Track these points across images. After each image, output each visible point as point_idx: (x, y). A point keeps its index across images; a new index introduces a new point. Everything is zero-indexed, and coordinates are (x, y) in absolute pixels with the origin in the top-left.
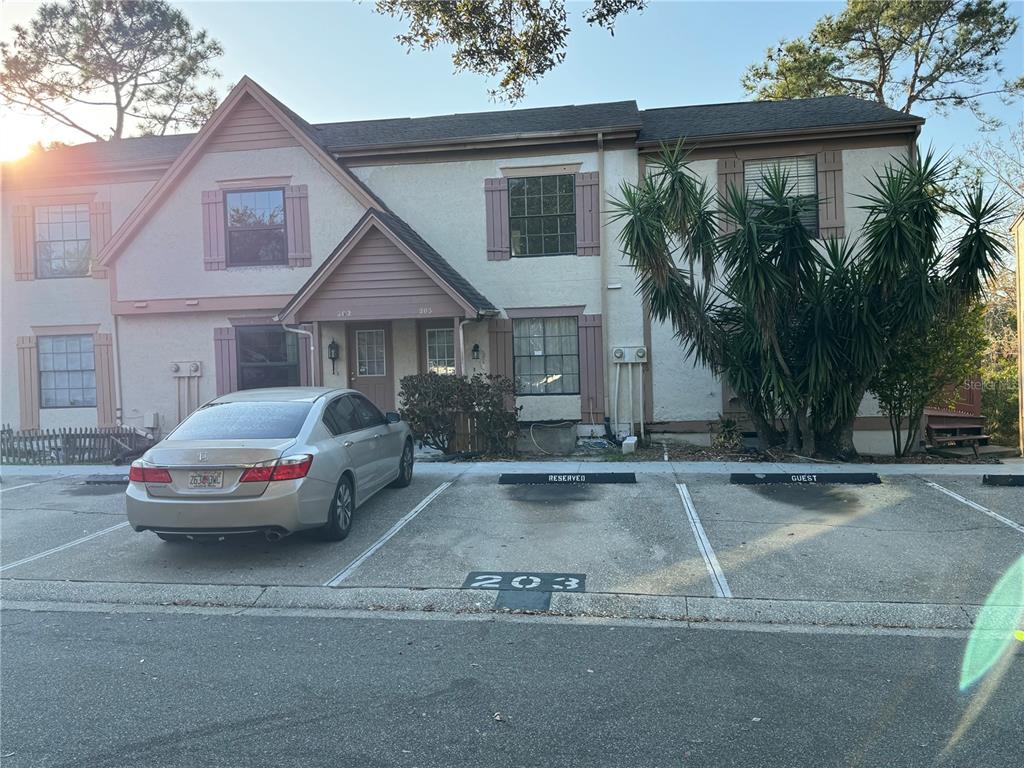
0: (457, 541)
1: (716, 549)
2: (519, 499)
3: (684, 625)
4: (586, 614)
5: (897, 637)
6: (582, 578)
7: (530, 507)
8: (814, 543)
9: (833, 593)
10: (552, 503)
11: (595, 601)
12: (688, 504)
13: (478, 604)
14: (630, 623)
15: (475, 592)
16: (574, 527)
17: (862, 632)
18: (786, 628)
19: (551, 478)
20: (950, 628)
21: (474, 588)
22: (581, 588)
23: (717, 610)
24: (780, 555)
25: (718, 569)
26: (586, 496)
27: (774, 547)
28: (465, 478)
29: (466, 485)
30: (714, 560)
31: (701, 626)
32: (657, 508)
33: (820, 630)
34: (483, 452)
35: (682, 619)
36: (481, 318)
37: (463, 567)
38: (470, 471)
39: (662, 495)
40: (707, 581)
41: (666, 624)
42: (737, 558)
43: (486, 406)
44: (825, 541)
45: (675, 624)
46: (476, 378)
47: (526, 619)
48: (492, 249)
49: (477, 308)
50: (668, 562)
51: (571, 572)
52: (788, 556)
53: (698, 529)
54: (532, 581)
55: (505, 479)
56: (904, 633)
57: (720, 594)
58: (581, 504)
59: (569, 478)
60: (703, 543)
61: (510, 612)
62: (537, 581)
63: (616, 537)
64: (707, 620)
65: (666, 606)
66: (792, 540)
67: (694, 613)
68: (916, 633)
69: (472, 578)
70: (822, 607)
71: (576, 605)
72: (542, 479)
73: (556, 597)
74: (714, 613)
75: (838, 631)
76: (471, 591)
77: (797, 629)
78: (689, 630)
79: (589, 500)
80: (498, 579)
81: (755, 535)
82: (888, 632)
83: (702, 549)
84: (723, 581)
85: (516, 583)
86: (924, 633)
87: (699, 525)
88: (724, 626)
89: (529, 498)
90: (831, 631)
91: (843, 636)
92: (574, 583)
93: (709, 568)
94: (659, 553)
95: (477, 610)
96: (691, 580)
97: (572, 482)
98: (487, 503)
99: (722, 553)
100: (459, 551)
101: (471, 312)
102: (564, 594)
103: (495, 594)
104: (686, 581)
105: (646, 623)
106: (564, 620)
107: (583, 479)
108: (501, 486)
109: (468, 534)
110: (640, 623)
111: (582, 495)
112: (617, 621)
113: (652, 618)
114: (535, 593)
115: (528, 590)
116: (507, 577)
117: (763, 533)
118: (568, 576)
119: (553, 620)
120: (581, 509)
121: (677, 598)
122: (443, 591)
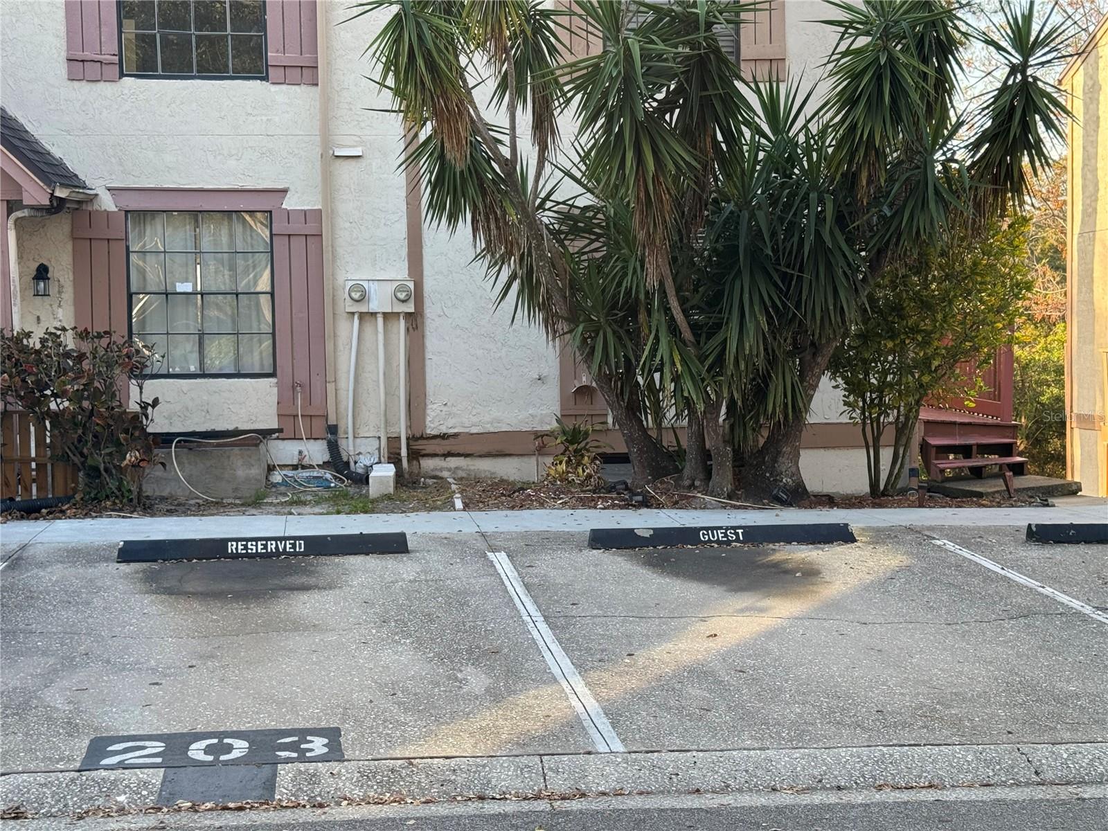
0: (48, 679)
1: (581, 668)
2: (170, 592)
3: (543, 805)
4: (351, 802)
5: (920, 803)
6: (333, 735)
7: (196, 605)
8: (756, 647)
9: (800, 735)
10: (241, 596)
11: (366, 776)
12: (515, 587)
13: (122, 798)
14: (441, 810)
15: (112, 775)
16: (296, 641)
17: (859, 798)
18: (727, 800)
19: (232, 547)
20: (1003, 784)
21: (107, 768)
22: (335, 753)
23: (601, 776)
24: (698, 673)
25: (592, 705)
26: (312, 581)
27: (686, 659)
28: (37, 551)
29: (41, 565)
30: (580, 687)
31: (575, 805)
32: (459, 599)
33: (785, 799)
34: (68, 499)
35: (537, 797)
36: (57, 206)
37: (72, 729)
38: (44, 537)
39: (462, 574)
40: (575, 725)
41: (510, 807)
42: (621, 683)
43: (77, 398)
44: (772, 645)
45: (526, 806)
46: (52, 337)
47: (230, 819)
48: (80, 55)
49: (48, 181)
50: (495, 696)
51: (308, 725)
52: (712, 673)
53: (542, 633)
54: (230, 748)
55: (131, 552)
56: (930, 796)
57: (602, 748)
58: (304, 597)
59: (272, 546)
60: (557, 659)
61: (194, 809)
62: (240, 747)
63: (387, 656)
64: (583, 795)
65: (504, 776)
66: (712, 644)
67: (559, 784)
68: (950, 796)
69: (98, 749)
70: (785, 760)
71: (328, 786)
72: (214, 549)
73: (285, 774)
74: (596, 783)
75: (817, 798)
76: (104, 773)
77: (746, 800)
78: (554, 814)
79: (317, 587)
80: (158, 746)
81: (648, 640)
82: (905, 796)
83: (556, 670)
84: (604, 723)
85: (197, 751)
86: (961, 795)
87: (543, 626)
88: (616, 803)
89: (189, 587)
90: (806, 799)
91: (829, 808)
92: (318, 745)
93: (574, 702)
94: (476, 680)
95: (122, 811)
96: (544, 725)
97: (277, 553)
98: (97, 602)
99: (594, 675)
100: (56, 698)
101: (35, 193)
102: (302, 767)
103: (156, 777)
104: (534, 727)
105: (473, 808)
106: (308, 815)
107: (301, 546)
108: (124, 567)
109: (68, 664)
110: (459, 809)
111: (304, 580)
112: (414, 810)
113: (482, 798)
114: (243, 770)
115: (226, 763)
116: (176, 744)
117: (662, 636)
118: (304, 734)
119: (288, 816)
120: (305, 605)
121: (524, 760)
122: (41, 778)
